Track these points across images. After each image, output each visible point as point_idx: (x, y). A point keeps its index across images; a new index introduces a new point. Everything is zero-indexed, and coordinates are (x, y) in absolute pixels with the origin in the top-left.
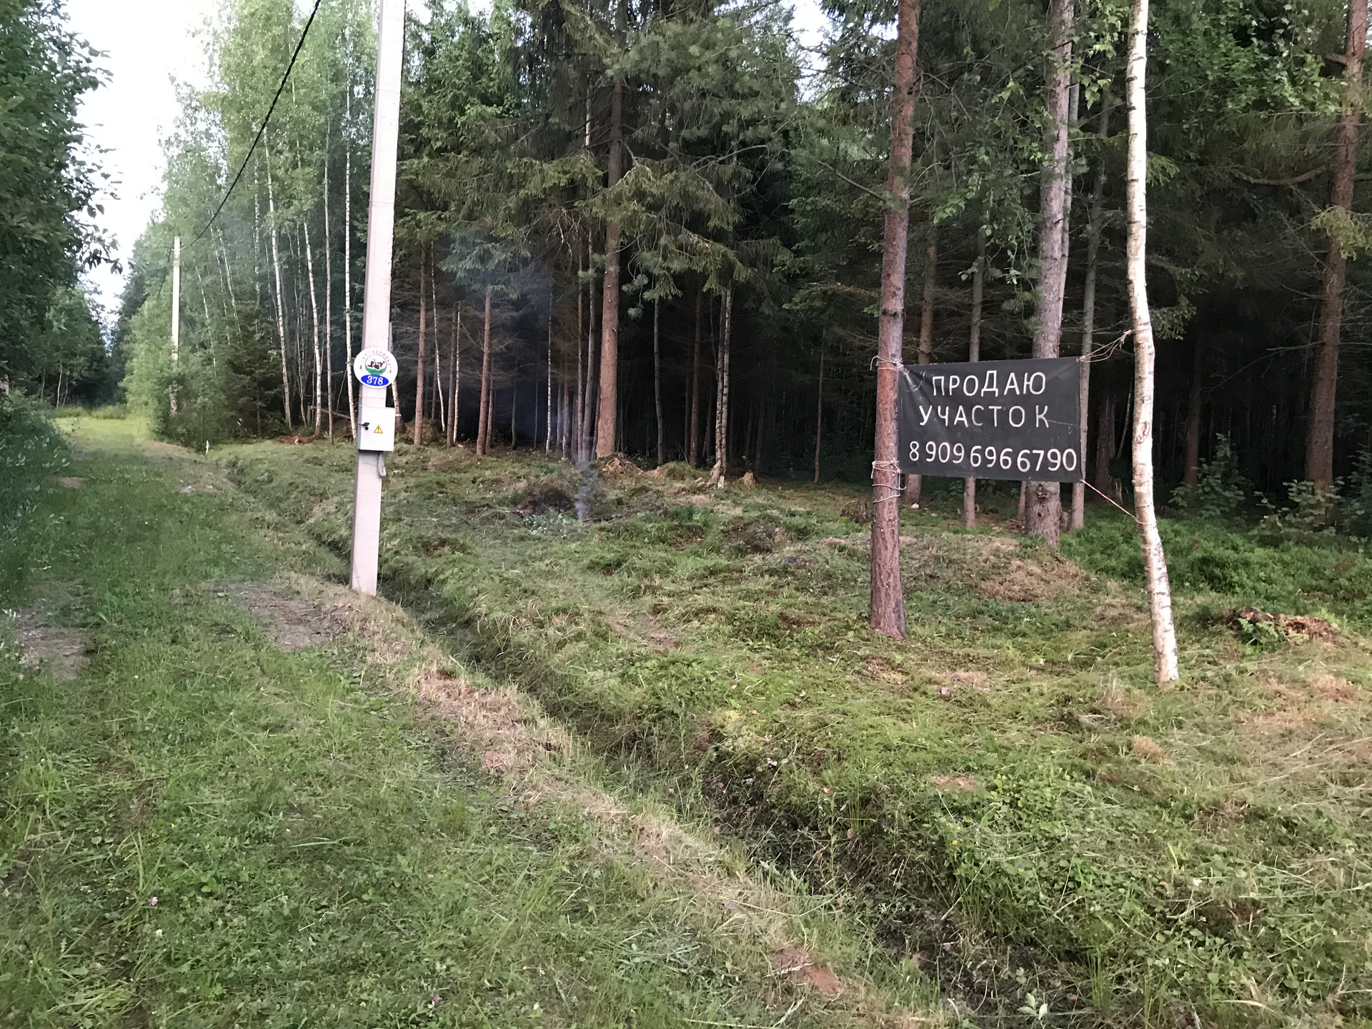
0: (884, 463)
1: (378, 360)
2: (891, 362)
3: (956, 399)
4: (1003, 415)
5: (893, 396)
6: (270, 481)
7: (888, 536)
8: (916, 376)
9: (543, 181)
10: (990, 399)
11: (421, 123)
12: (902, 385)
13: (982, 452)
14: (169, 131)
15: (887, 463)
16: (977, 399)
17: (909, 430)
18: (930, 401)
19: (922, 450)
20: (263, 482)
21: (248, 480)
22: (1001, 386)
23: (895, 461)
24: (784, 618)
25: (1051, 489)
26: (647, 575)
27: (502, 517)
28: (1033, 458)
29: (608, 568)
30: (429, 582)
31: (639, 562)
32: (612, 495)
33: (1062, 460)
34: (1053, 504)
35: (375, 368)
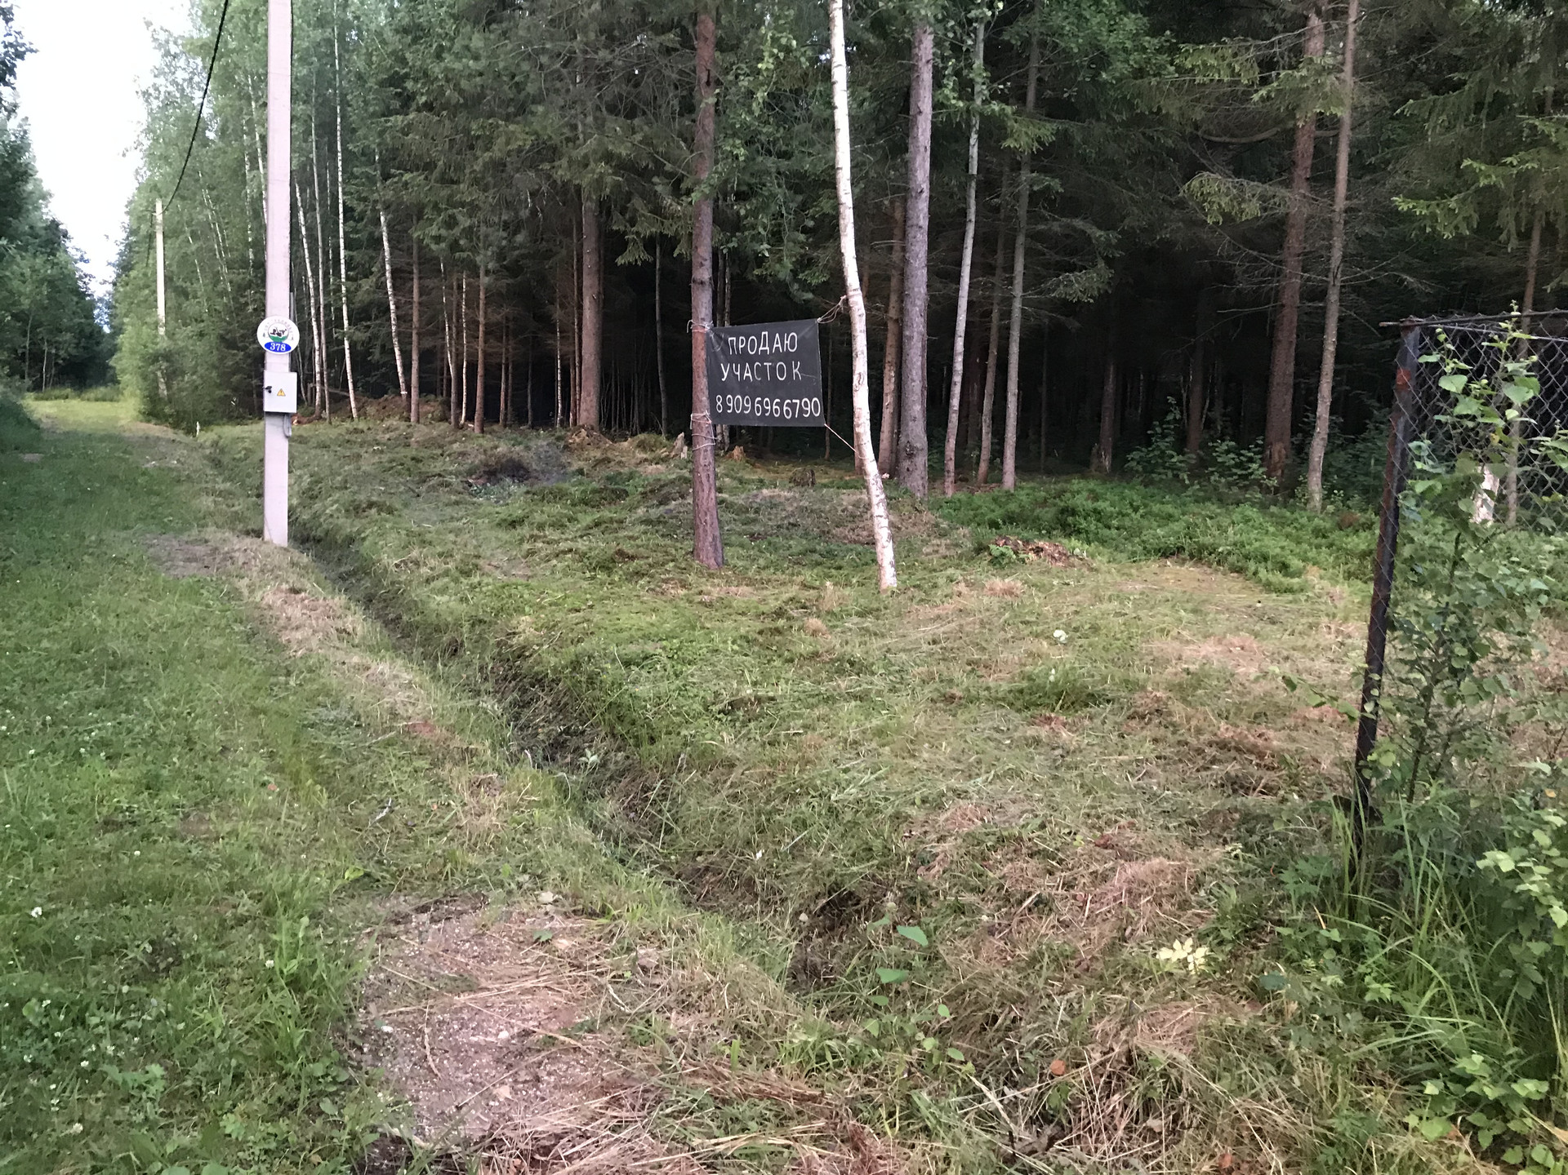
0: (699, 415)
1: (280, 328)
2: (702, 323)
3: (743, 358)
4: (773, 369)
5: (703, 354)
6: (246, 457)
7: (704, 479)
8: (718, 336)
9: (508, 143)
10: (763, 357)
11: (407, 76)
12: (709, 344)
13: (760, 402)
14: (147, 82)
15: (701, 416)
16: (757, 357)
17: (717, 387)
18: (730, 360)
19: (724, 403)
20: (240, 460)
21: (226, 460)
22: (771, 347)
23: (707, 413)
24: (621, 553)
25: (918, 445)
26: (541, 527)
27: (448, 485)
28: (792, 406)
29: (513, 524)
30: (351, 540)
31: (538, 517)
32: (575, 467)
33: (811, 407)
34: (921, 460)
35: (278, 336)
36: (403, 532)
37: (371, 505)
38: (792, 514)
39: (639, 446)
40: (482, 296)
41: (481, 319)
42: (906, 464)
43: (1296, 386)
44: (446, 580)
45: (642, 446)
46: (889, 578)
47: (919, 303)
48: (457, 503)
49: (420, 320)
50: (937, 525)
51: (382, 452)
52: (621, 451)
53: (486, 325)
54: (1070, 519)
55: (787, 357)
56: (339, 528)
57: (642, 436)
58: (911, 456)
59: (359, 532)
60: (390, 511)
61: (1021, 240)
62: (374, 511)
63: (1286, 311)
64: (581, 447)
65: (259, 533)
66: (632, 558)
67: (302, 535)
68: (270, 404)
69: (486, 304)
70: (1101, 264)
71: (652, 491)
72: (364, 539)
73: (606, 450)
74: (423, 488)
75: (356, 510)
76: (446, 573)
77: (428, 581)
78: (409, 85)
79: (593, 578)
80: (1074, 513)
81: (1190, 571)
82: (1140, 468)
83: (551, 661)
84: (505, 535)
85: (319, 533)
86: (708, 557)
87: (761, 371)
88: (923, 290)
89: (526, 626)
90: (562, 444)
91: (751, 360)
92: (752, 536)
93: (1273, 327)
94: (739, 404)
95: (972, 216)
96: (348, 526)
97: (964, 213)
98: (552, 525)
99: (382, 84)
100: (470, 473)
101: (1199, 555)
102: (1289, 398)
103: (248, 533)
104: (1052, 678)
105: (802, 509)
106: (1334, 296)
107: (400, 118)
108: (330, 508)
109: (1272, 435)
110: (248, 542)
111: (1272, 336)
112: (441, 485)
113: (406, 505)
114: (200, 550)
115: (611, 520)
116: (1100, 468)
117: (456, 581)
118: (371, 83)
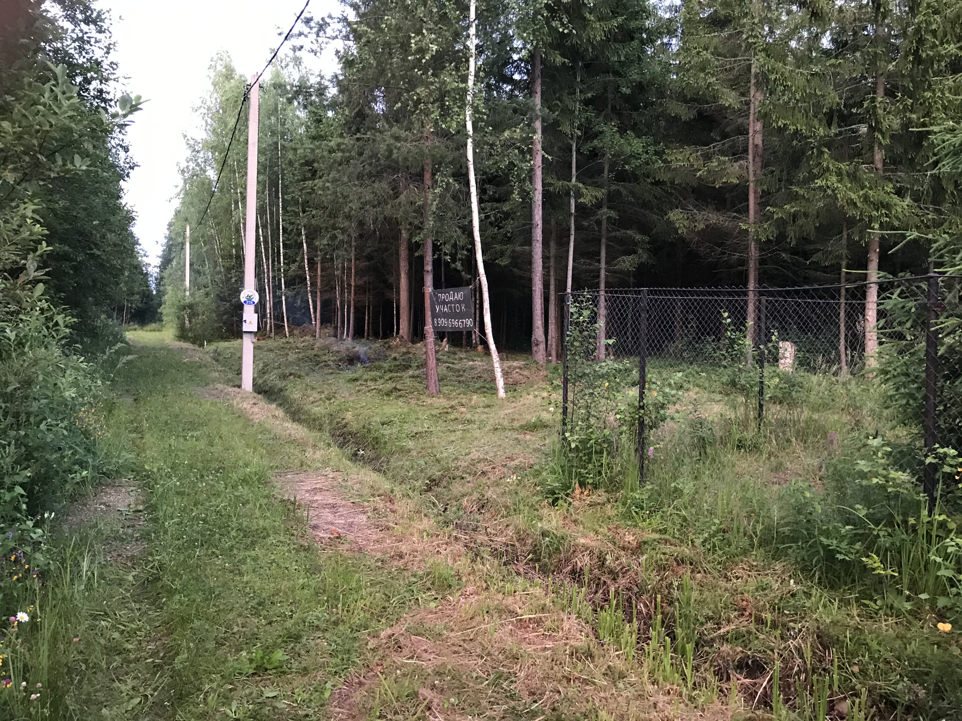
0: (428, 327)
1: (250, 294)
2: (429, 289)
3: (444, 303)
4: (455, 307)
5: (429, 302)
8: (434, 294)
10: (451, 302)
11: (314, 160)
12: (431, 298)
13: (451, 321)
16: (449, 302)
17: (434, 316)
18: (439, 304)
19: (437, 322)
20: (228, 358)
21: (221, 358)
22: (454, 297)
24: (395, 388)
25: (540, 340)
26: (366, 381)
27: (329, 365)
28: (462, 322)
29: (356, 380)
31: (365, 377)
33: (469, 322)
34: (542, 346)
35: (249, 298)
36: (304, 385)
37: (291, 374)
40: (353, 271)
41: (353, 283)
42: (535, 349)
44: (320, 402)
47: (538, 275)
48: (332, 373)
49: (321, 285)
51: (299, 352)
52: (416, 348)
55: (459, 302)
56: (276, 385)
58: (537, 345)
59: (285, 386)
60: (299, 377)
62: (292, 377)
64: (397, 346)
65: (239, 386)
66: (400, 390)
67: (259, 389)
68: (246, 328)
69: (355, 276)
70: (641, 252)
72: (287, 389)
73: (409, 348)
74: (317, 368)
76: (321, 399)
77: (312, 403)
78: (315, 165)
79: (381, 398)
84: (349, 385)
85: (267, 388)
86: (433, 389)
87: (451, 308)
89: (349, 416)
90: (387, 346)
91: (447, 303)
92: (459, 382)
94: (443, 322)
96: (280, 384)
98: (371, 380)
99: (302, 165)
100: (340, 360)
103: (234, 386)
106: (751, 264)
107: (310, 182)
108: (272, 378)
112: (325, 365)
113: (307, 375)
118: (297, 165)
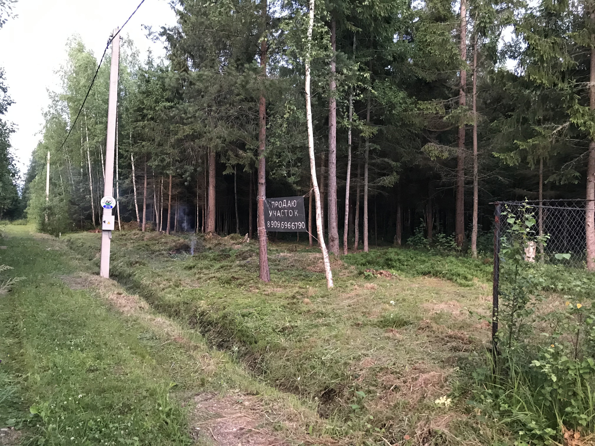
0: (261, 228)
1: (109, 200)
3: (277, 209)
5: (263, 208)
7: (263, 250)
8: (268, 201)
9: (184, 133)
11: (144, 108)
16: (282, 208)
18: (272, 210)
19: (270, 224)
21: (74, 246)
22: (287, 205)
23: (264, 227)
24: (233, 277)
25: (335, 237)
26: (201, 269)
27: (163, 254)
28: (295, 225)
29: (190, 268)
30: (130, 275)
31: (200, 265)
32: (208, 246)
33: (301, 225)
34: (337, 242)
35: (108, 203)
36: (151, 272)
37: (137, 262)
38: (292, 262)
39: (231, 238)
40: (170, 185)
41: (170, 193)
42: (331, 243)
43: (465, 214)
44: (170, 289)
45: (232, 238)
46: (331, 284)
47: (334, 188)
49: (147, 194)
50: (343, 265)
51: (134, 242)
52: (225, 240)
53: (172, 196)
54: (390, 262)
55: (293, 208)
56: (125, 271)
57: (232, 235)
58: (333, 241)
59: (133, 272)
60: (144, 265)
61: (366, 165)
62: (138, 265)
63: (460, 188)
64: (210, 239)
65: (98, 274)
66: (238, 279)
67: (115, 276)
68: (105, 227)
69: (172, 188)
70: (395, 174)
71: (240, 255)
72: (135, 275)
73: (219, 240)
74: (153, 256)
75: (131, 264)
76: (170, 286)
77: (163, 289)
78: (145, 111)
79: (224, 286)
80: (391, 260)
81: (433, 280)
82: (412, 244)
83: (215, 316)
84: (188, 272)
85: (117, 273)
86: (265, 278)
87: (284, 213)
88: (335, 184)
89: (203, 304)
90: (203, 238)
91: (280, 210)
92: (278, 270)
93: (455, 194)
94: (275, 224)
95: (350, 158)
96: (129, 270)
97: (347, 157)
98: (206, 268)
99: (135, 111)
100: (170, 250)
101: (436, 274)
102: (463, 218)
103: (93, 273)
104: (392, 317)
105: (295, 260)
106: (476, 184)
107: (141, 123)
108: (120, 264)
109: (458, 231)
110: (96, 277)
111: (455, 196)
112: (160, 254)
113: (149, 262)
114: (79, 280)
115: (227, 266)
116: (397, 243)
117: (174, 289)
118: (131, 111)
